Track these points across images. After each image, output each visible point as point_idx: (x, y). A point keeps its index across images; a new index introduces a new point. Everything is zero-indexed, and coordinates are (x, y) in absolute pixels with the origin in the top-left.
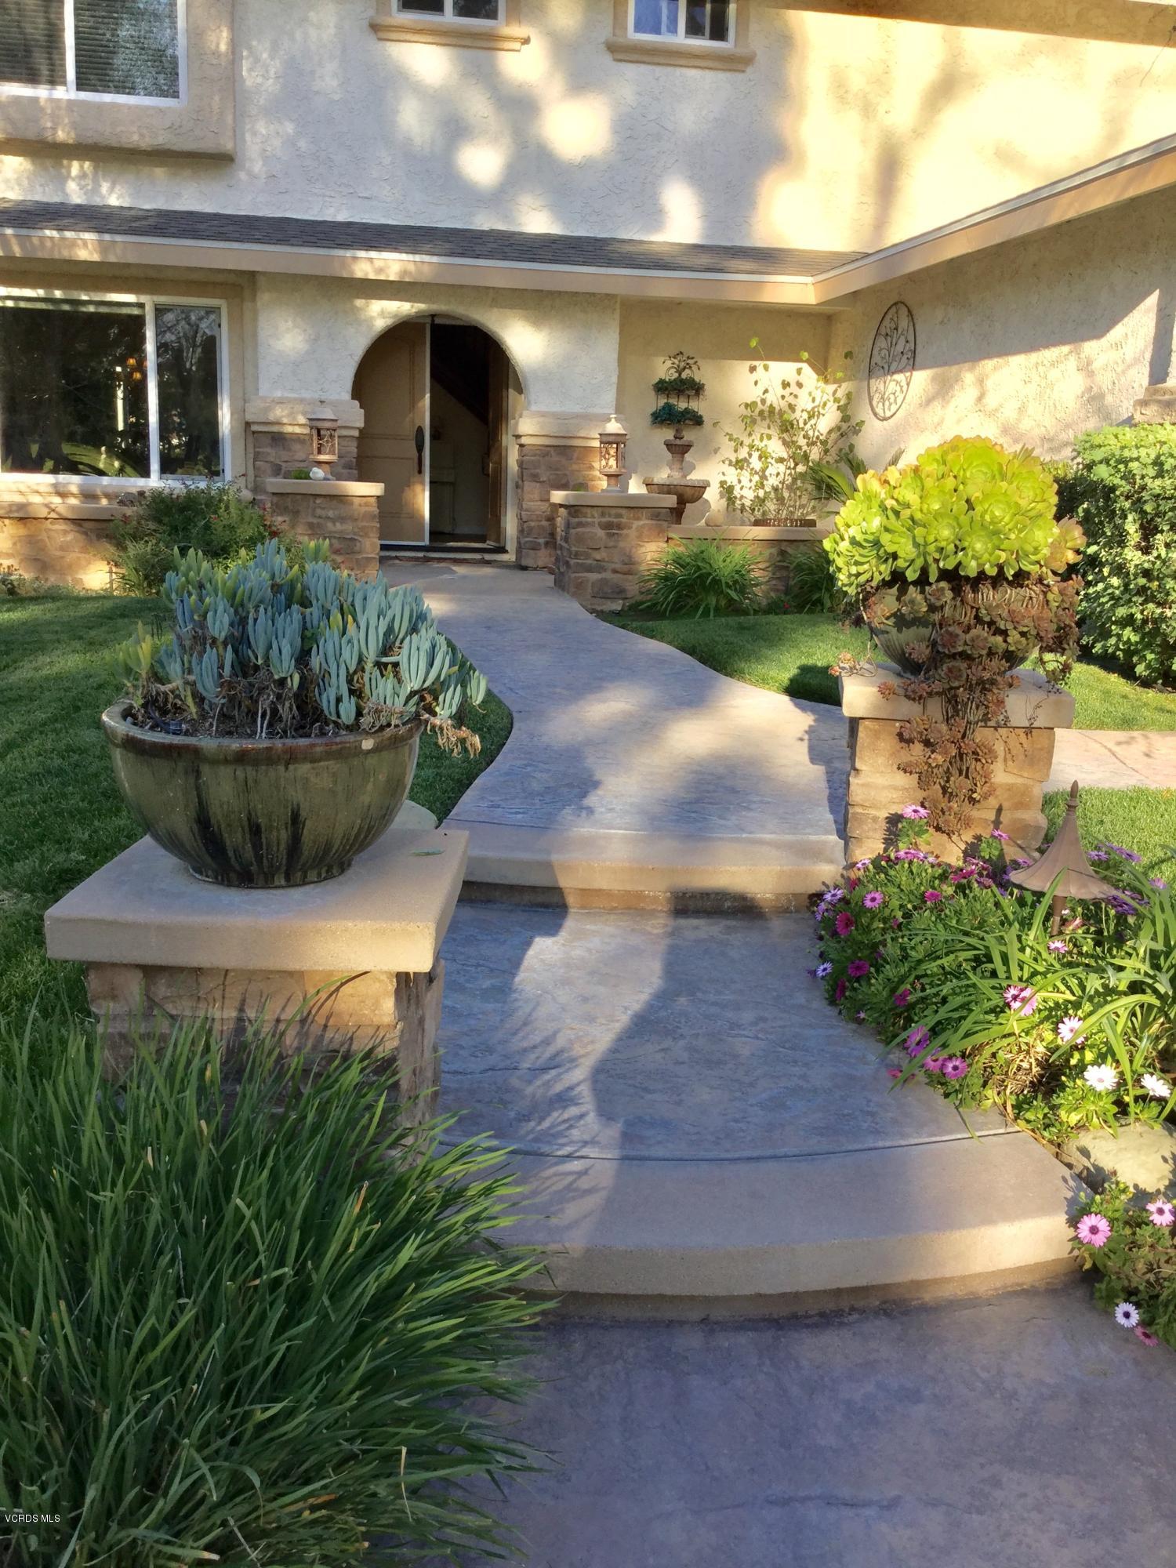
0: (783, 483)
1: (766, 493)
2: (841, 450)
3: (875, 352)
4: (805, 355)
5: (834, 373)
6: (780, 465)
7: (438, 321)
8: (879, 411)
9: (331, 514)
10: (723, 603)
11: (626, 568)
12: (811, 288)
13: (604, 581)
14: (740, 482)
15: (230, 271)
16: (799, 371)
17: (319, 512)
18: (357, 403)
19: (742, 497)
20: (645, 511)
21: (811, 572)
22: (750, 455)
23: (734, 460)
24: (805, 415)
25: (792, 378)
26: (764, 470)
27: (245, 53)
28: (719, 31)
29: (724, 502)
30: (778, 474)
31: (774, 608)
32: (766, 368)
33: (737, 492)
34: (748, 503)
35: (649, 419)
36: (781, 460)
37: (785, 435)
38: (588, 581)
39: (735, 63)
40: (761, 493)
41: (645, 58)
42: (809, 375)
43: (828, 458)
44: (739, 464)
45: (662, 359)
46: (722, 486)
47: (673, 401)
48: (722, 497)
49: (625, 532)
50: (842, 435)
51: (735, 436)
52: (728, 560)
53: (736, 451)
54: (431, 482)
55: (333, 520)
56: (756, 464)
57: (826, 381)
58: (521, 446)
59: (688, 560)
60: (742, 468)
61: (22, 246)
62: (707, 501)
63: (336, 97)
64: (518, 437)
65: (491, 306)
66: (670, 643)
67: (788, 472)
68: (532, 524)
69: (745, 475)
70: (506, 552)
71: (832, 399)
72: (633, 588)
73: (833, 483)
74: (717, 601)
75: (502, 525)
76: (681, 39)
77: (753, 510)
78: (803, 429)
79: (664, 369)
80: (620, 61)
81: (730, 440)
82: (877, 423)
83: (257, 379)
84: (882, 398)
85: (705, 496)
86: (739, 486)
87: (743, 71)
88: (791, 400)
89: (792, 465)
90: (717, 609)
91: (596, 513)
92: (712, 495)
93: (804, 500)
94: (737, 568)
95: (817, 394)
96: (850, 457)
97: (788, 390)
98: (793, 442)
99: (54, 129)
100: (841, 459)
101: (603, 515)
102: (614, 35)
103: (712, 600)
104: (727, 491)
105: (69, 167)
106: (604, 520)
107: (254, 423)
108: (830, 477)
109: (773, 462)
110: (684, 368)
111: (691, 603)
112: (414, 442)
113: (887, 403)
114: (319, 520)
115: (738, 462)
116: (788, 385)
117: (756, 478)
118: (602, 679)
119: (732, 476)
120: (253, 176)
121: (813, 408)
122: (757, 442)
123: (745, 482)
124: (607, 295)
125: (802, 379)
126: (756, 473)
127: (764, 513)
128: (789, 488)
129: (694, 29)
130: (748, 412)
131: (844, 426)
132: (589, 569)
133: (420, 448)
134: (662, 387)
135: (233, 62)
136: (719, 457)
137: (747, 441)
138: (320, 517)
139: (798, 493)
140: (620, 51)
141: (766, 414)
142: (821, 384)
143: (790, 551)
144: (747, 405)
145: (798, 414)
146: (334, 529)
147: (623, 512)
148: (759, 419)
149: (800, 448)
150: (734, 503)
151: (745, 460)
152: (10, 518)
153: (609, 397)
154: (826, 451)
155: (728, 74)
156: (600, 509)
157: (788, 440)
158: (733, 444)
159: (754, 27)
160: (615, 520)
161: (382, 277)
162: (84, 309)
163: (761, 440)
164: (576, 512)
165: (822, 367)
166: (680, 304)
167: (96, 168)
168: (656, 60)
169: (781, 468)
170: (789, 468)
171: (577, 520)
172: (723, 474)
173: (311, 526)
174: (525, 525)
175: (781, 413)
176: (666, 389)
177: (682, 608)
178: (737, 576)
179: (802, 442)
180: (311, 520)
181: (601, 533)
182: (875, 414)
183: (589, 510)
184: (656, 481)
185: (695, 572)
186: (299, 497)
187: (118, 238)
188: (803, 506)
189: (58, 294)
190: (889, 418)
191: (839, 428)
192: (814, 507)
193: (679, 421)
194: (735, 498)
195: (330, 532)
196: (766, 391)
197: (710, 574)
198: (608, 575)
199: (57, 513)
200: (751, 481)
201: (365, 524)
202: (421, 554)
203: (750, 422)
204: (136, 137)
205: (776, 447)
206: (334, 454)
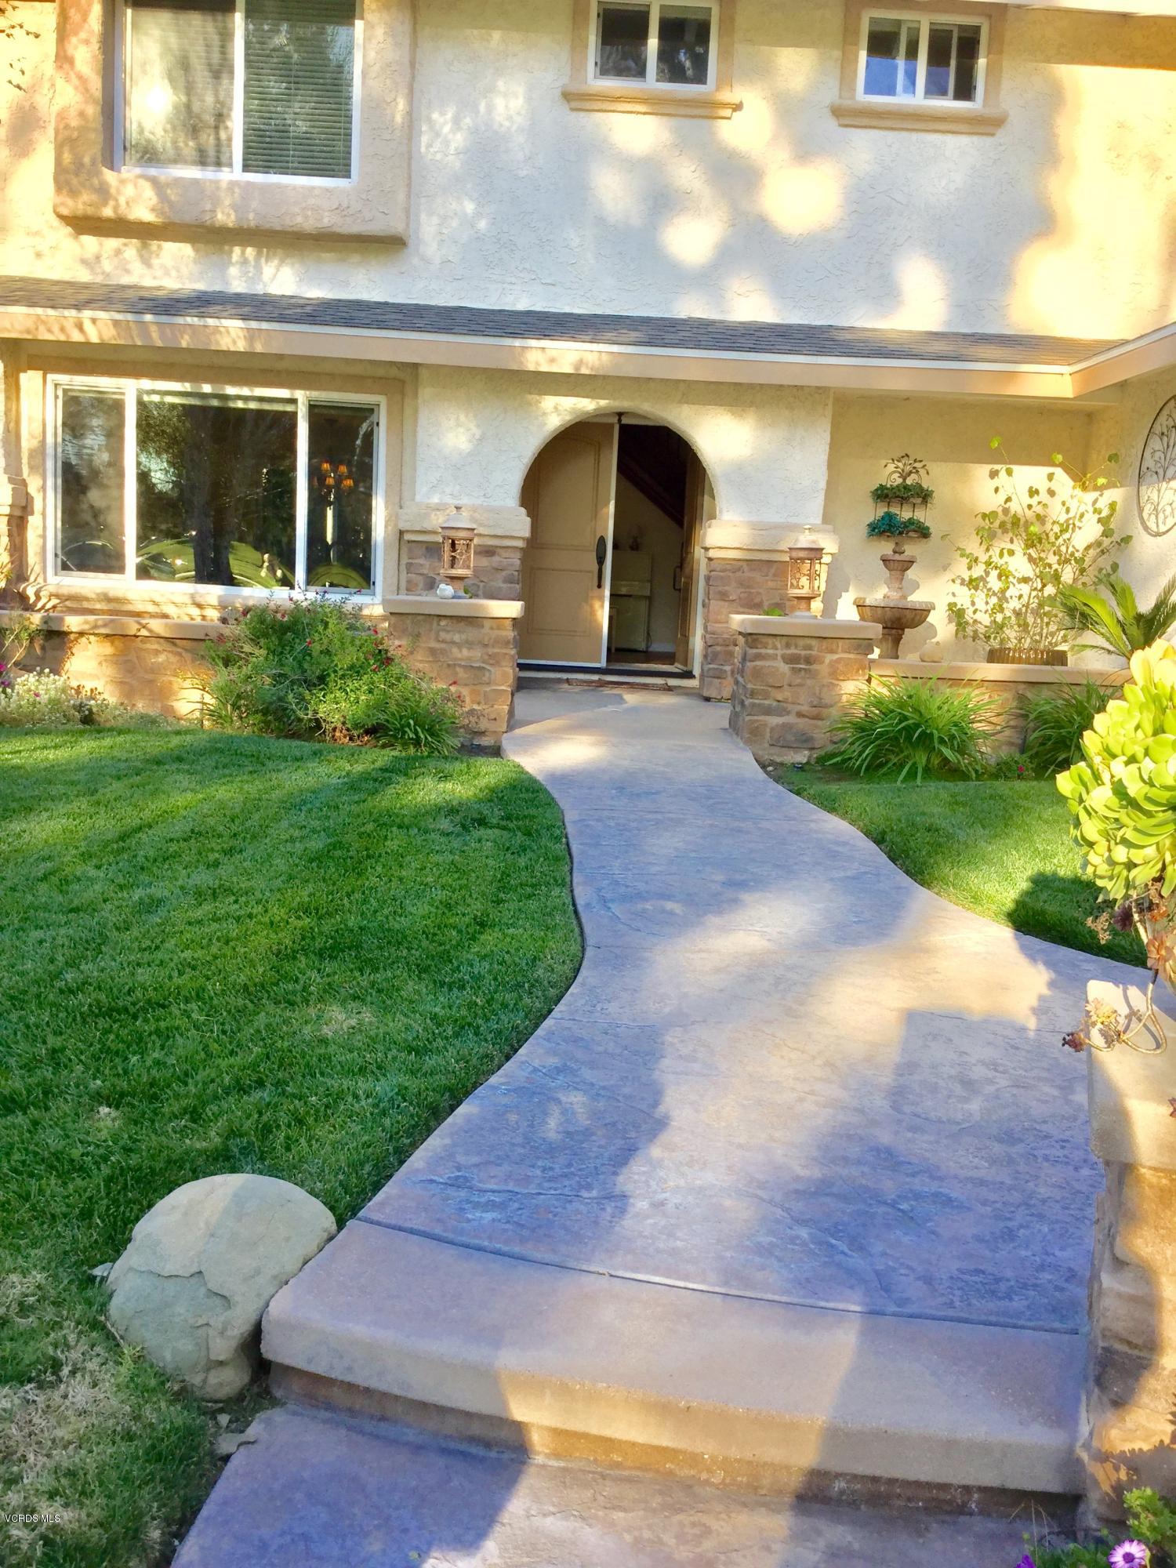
0: (1027, 606)
1: (1004, 618)
2: (1101, 570)
3: (1147, 454)
4: (1059, 458)
5: (1095, 479)
6: (1023, 585)
7: (625, 421)
8: (1152, 524)
9: (457, 638)
10: (936, 761)
11: (815, 711)
12: (1068, 379)
13: (786, 727)
14: (973, 604)
15: (392, 363)
16: (1050, 477)
17: (443, 635)
18: (523, 511)
19: (975, 621)
20: (841, 643)
21: (1058, 724)
22: (987, 573)
23: (967, 579)
24: (1057, 529)
25: (1043, 485)
26: (1003, 591)
27: (424, 128)
28: (965, 90)
29: (953, 627)
30: (1020, 597)
31: (1002, 771)
32: (1009, 473)
33: (969, 616)
34: (982, 630)
35: (865, 530)
36: (1025, 580)
37: (1031, 551)
38: (766, 725)
39: (986, 125)
40: (999, 618)
41: (874, 123)
42: (1063, 481)
43: (1084, 579)
44: (973, 584)
45: (884, 462)
46: (950, 609)
47: (895, 510)
48: (950, 621)
49: (815, 667)
50: (1103, 552)
51: (968, 552)
52: (946, 708)
53: (970, 568)
54: (611, 595)
55: (459, 646)
56: (994, 583)
57: (1084, 488)
58: (710, 559)
59: (891, 706)
60: (976, 588)
61: (162, 335)
62: (932, 625)
63: (523, 173)
64: (707, 549)
65: (680, 402)
66: (852, 822)
67: (1034, 593)
68: (719, 648)
69: (980, 597)
70: (693, 677)
71: (1091, 510)
72: (821, 735)
73: (1091, 613)
74: (928, 760)
75: (690, 647)
76: (918, 99)
77: (988, 638)
78: (1053, 544)
79: (889, 474)
80: (846, 126)
81: (962, 556)
82: (1147, 538)
83: (414, 482)
84: (1156, 509)
85: (930, 619)
86: (972, 609)
87: (993, 135)
88: (1039, 509)
89: (1039, 587)
90: (927, 770)
91: (778, 643)
92: (938, 619)
93: (1053, 628)
94: (955, 719)
95: (1073, 504)
96: (1113, 578)
97: (1036, 499)
98: (1041, 559)
99: (213, 211)
100: (1100, 580)
101: (788, 646)
102: (840, 97)
103: (921, 759)
104: (957, 614)
105: (231, 252)
106: (789, 652)
107: (408, 531)
108: (1085, 604)
109: (1015, 581)
110: (911, 472)
111: (894, 759)
112: (595, 554)
113: (1161, 516)
114: (443, 646)
115: (971, 580)
116: (1037, 492)
117: (994, 600)
118: (742, 885)
119: (963, 597)
120: (427, 261)
121: (1067, 521)
122: (996, 559)
123: (980, 604)
124: (818, 388)
125: (1054, 485)
126: (994, 594)
127: (1002, 641)
128: (1036, 613)
129: (936, 88)
130: (986, 524)
131: (1106, 542)
132: (768, 711)
133: (601, 560)
134: (883, 494)
135: (410, 138)
136: (948, 575)
137: (983, 558)
138: (443, 641)
139: (1046, 620)
140: (848, 116)
141: (1009, 526)
142: (1078, 492)
143: (1029, 695)
144: (984, 516)
145: (1048, 526)
146: (459, 656)
147: (814, 642)
148: (999, 531)
149: (1050, 566)
150: (964, 630)
151: (981, 578)
152: (94, 634)
153: (815, 507)
154: (1082, 571)
155: (975, 138)
156: (785, 640)
157: (1035, 556)
158: (965, 561)
159: (1006, 84)
160: (803, 653)
161: (555, 369)
162: (232, 405)
163: (1001, 555)
164: (755, 640)
165: (1080, 474)
166: (908, 399)
167: (259, 254)
168: (889, 123)
169: (1025, 589)
170: (1036, 589)
171: (755, 651)
172: (954, 594)
173: (432, 651)
174: (710, 650)
175: (1027, 524)
176: (887, 496)
177: (881, 765)
178: (954, 730)
179: (1052, 559)
180: (433, 644)
181: (784, 668)
182: (1146, 528)
183: (770, 640)
184: (868, 602)
185: (901, 722)
186: (420, 618)
187: (265, 325)
188: (1052, 634)
189: (207, 388)
190: (1164, 533)
191: (1098, 543)
192: (1065, 636)
193: (901, 533)
194: (967, 623)
195: (456, 659)
196: (1008, 500)
197: (918, 726)
198: (790, 719)
199: (150, 631)
200: (987, 603)
201: (496, 650)
202: (595, 677)
203: (988, 537)
204: (299, 219)
205: (1019, 565)
206: (468, 567)
